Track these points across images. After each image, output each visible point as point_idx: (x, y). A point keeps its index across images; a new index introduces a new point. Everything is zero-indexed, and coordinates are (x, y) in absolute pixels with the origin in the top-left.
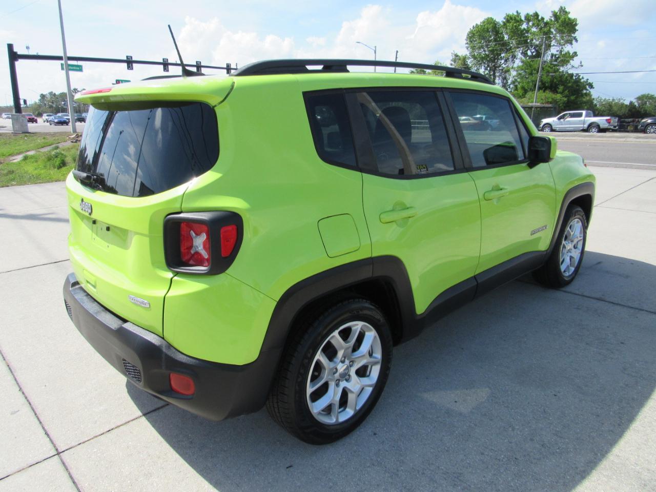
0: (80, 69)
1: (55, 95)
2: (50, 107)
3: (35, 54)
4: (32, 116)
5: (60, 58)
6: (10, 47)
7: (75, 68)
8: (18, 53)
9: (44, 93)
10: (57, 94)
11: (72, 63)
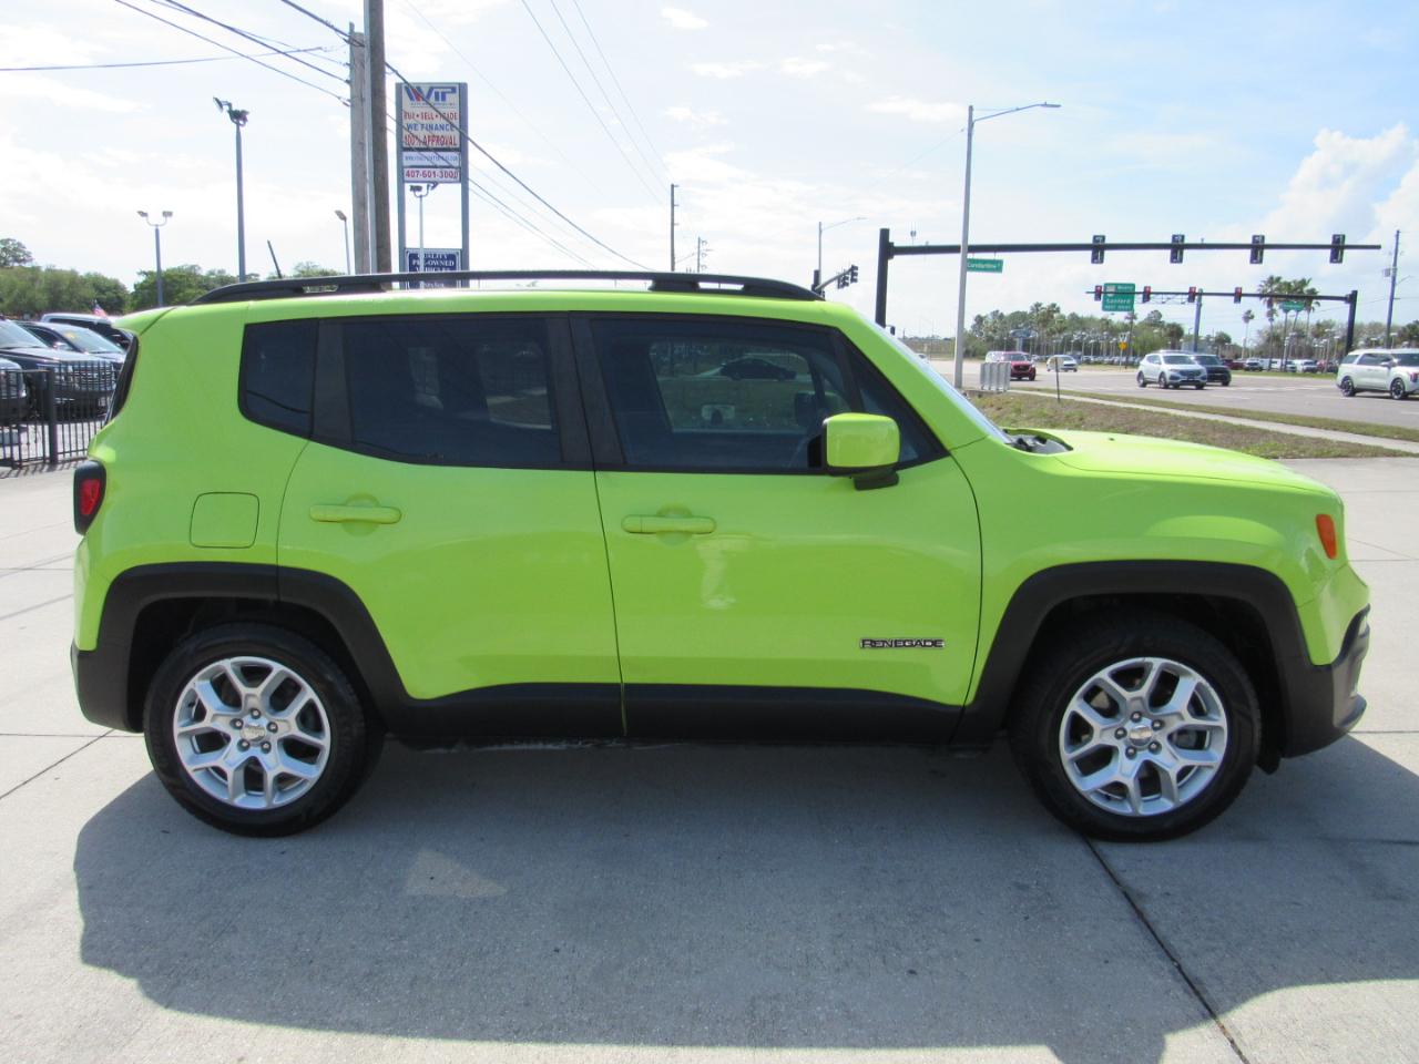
0: (997, 267)
1: (1002, 316)
2: (988, 340)
3: (923, 244)
4: (1022, 358)
5: (954, 249)
6: (885, 234)
7: (988, 266)
8: (895, 245)
9: (983, 315)
10: (1005, 314)
11: (980, 256)
